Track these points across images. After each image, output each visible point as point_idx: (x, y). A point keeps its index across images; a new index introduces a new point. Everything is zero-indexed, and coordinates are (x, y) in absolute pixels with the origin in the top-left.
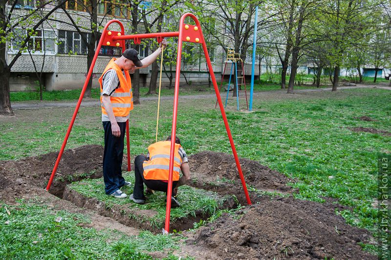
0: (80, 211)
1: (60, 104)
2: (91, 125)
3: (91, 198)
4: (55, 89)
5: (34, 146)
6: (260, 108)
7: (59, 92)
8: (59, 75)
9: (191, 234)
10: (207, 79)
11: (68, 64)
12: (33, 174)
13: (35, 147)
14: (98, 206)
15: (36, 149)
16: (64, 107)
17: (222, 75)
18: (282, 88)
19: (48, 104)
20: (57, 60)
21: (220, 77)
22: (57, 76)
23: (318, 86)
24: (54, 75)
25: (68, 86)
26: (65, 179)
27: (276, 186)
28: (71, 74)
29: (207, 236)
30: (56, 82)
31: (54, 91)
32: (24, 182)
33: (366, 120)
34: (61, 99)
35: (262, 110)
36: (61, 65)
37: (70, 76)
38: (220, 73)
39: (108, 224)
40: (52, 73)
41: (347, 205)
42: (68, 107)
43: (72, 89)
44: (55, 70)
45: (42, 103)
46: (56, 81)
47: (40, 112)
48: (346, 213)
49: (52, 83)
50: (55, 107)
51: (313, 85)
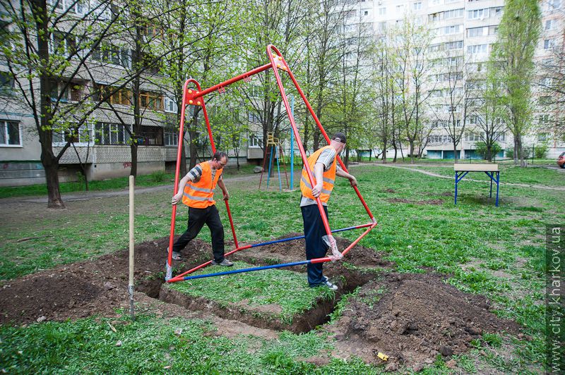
0: (196, 316)
1: (109, 194)
2: (152, 214)
3: (198, 297)
4: (94, 179)
5: (102, 241)
7: (98, 181)
8: (97, 165)
9: (334, 327)
10: (236, 163)
11: (105, 155)
12: (120, 275)
13: (105, 242)
14: (209, 306)
15: (107, 244)
16: (113, 196)
17: (248, 159)
19: (96, 194)
20: (95, 151)
21: (246, 160)
22: (95, 166)
24: (93, 165)
25: (108, 176)
26: (156, 276)
27: (375, 262)
28: (109, 165)
29: (362, 330)
30: (95, 172)
31: (93, 182)
32: (114, 286)
33: (390, 192)
34: (103, 189)
36: (99, 155)
37: (108, 165)
38: (245, 157)
39: (238, 329)
40: (91, 163)
41: (445, 272)
42: (117, 196)
43: (111, 178)
44: (94, 161)
45: (90, 194)
46: (94, 171)
47: (91, 203)
48: (453, 281)
49: (91, 173)
50: (105, 197)
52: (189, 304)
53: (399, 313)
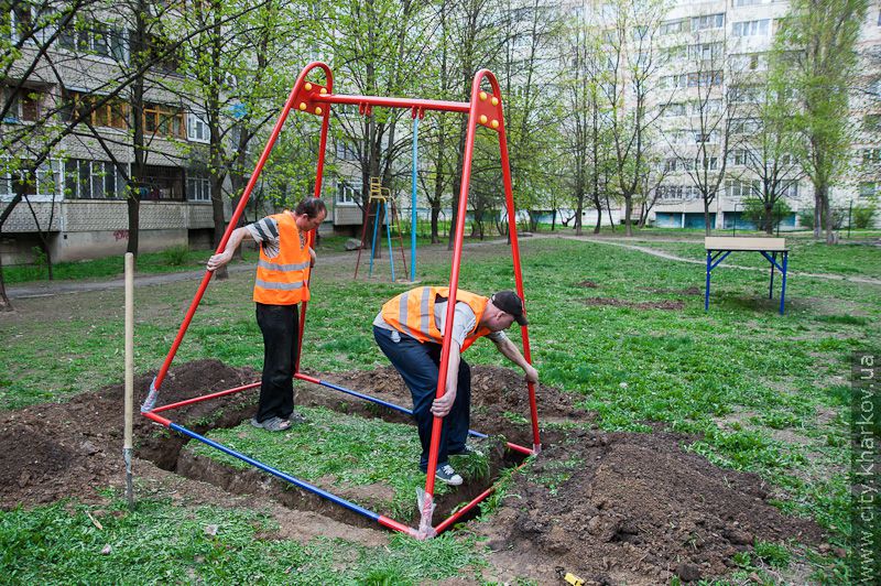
0: (242, 503)
1: (89, 286)
2: (165, 321)
3: (246, 469)
4: (63, 259)
5: (78, 368)
6: (424, 275)
7: (71, 264)
8: (69, 235)
9: (486, 527)
11: (83, 216)
12: (109, 430)
13: (82, 370)
14: (264, 486)
15: (85, 374)
16: (96, 290)
17: (334, 226)
18: (433, 242)
19: (66, 286)
20: (65, 210)
21: (332, 228)
22: (65, 237)
23: (482, 238)
24: (61, 236)
25: (87, 254)
26: (171, 433)
27: (561, 411)
28: (89, 234)
29: (537, 532)
30: (65, 248)
31: (62, 264)
32: (99, 448)
33: (589, 286)
34: (78, 276)
35: (429, 278)
36: (72, 219)
37: (87, 236)
38: (331, 222)
39: (317, 527)
40: (58, 232)
41: (687, 431)
42: (104, 289)
43: (93, 257)
44: (63, 228)
45: (56, 286)
46: (64, 246)
47: (58, 301)
48: (702, 448)
49: (58, 249)
50: (82, 291)
51: (473, 236)
52: (229, 482)
53: (604, 503)
